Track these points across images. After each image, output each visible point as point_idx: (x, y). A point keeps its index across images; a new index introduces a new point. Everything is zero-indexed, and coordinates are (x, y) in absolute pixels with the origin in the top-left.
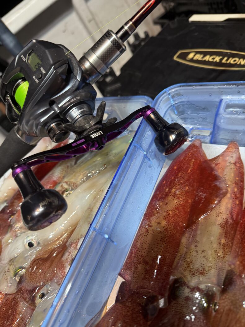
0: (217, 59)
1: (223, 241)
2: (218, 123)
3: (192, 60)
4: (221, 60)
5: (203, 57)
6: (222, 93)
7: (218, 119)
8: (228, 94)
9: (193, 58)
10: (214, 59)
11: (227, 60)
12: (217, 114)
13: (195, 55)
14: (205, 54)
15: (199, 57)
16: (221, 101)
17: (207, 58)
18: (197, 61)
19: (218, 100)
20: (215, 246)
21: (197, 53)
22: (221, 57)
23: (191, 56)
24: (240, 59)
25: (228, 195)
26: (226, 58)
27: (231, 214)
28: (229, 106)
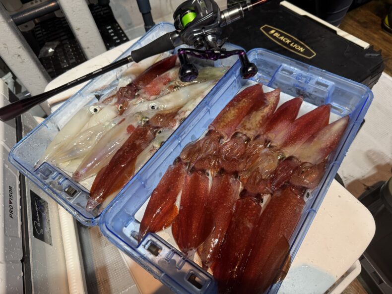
0: (288, 41)
1: (261, 122)
2: (276, 76)
3: (272, 35)
4: (290, 43)
5: (279, 36)
6: (283, 62)
7: (276, 74)
8: (285, 63)
9: (273, 34)
10: (286, 40)
11: (294, 45)
12: (277, 71)
13: (275, 33)
14: (282, 35)
15: (277, 35)
16: (281, 66)
17: (282, 38)
18: (275, 38)
19: (280, 65)
20: (257, 122)
21: (277, 31)
22: (290, 41)
23: (272, 32)
24: (301, 47)
25: (269, 107)
26: (293, 43)
27: (267, 114)
28: (283, 70)
